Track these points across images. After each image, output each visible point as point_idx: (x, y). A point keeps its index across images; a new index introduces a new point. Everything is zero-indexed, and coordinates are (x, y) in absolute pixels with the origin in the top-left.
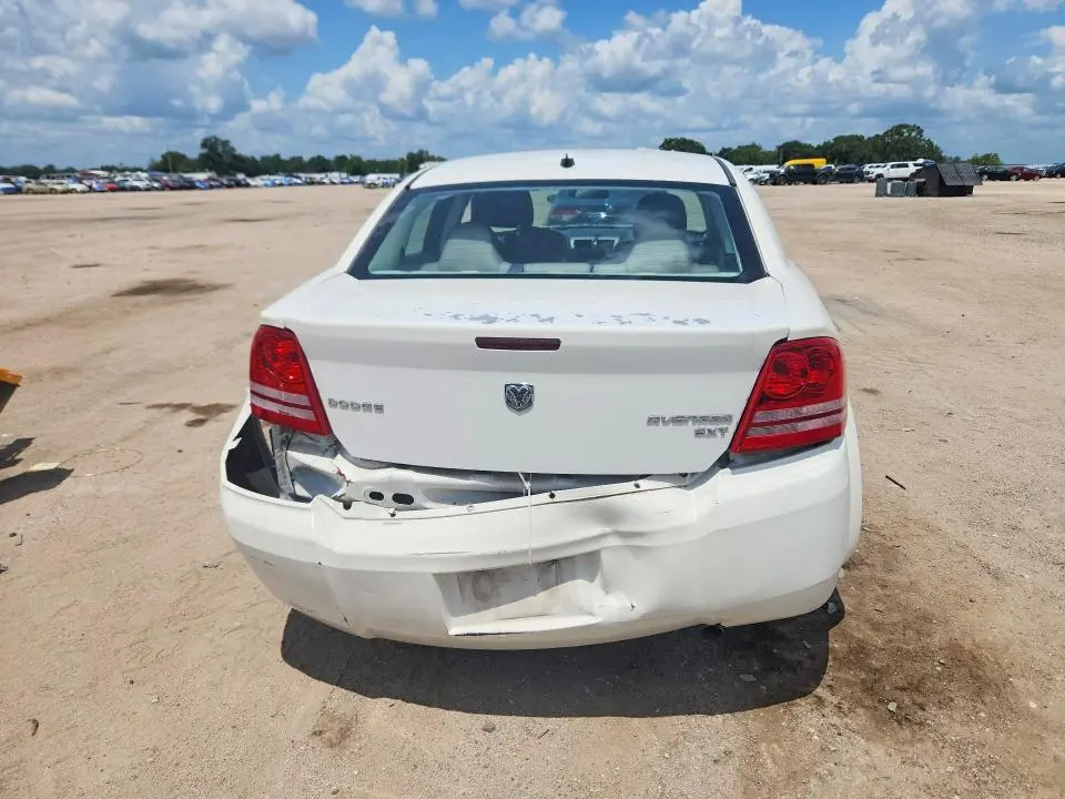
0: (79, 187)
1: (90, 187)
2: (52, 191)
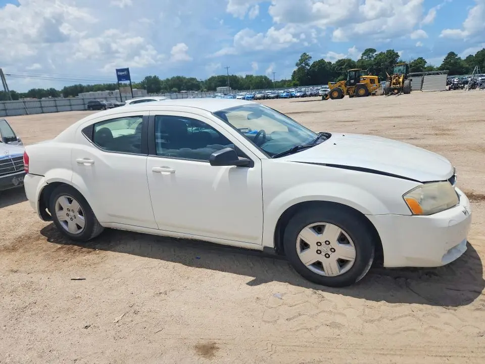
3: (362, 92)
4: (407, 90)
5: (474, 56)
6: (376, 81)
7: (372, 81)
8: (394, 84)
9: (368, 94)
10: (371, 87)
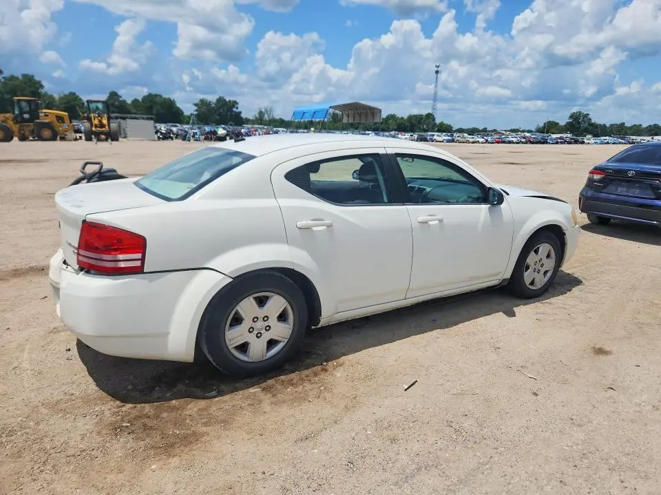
0: (481, 140)
1: (487, 140)
2: (468, 142)
3: (47, 133)
4: (113, 136)
5: (141, 100)
6: (67, 120)
7: (60, 119)
8: (96, 126)
9: (53, 138)
10: (61, 128)
